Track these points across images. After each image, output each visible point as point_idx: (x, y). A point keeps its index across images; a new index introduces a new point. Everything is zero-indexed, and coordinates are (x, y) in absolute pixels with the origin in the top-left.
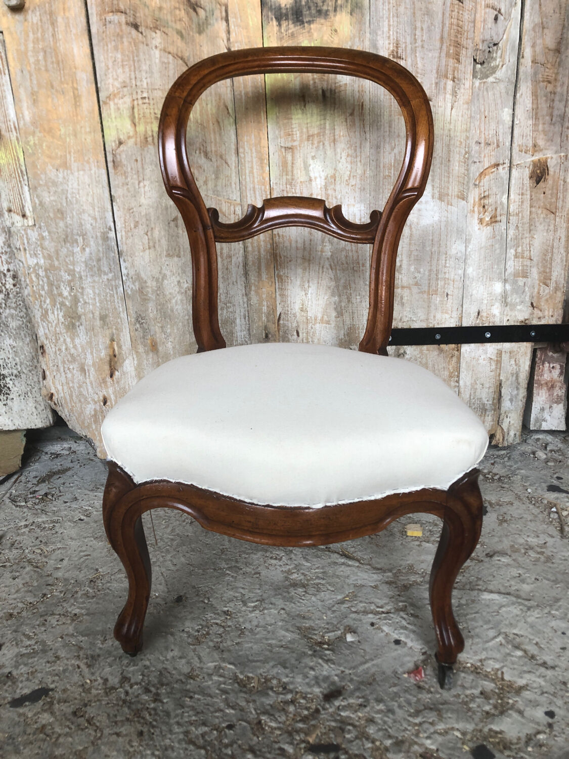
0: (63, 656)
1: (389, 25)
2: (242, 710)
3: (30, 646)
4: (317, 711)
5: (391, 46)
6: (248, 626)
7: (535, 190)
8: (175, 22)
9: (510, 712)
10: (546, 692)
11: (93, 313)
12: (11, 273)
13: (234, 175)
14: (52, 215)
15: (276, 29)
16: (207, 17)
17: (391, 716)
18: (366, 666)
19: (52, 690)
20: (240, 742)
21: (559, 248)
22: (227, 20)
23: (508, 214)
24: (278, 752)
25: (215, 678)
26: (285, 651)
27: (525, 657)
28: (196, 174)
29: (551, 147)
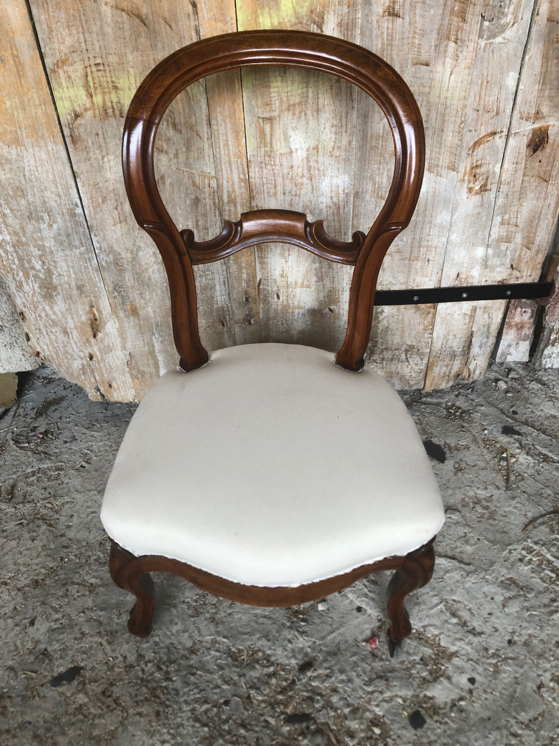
0: (87, 632)
2: (235, 684)
3: (57, 620)
4: (293, 682)
5: (387, 1)
7: (531, 159)
9: (442, 679)
10: (471, 660)
11: (69, 285)
13: (206, 146)
14: (11, 193)
17: (350, 685)
18: (333, 635)
19: (82, 668)
20: (234, 717)
21: (546, 214)
23: (500, 182)
24: (264, 724)
25: (213, 653)
26: (268, 622)
27: (458, 624)
28: (165, 147)
29: (555, 114)
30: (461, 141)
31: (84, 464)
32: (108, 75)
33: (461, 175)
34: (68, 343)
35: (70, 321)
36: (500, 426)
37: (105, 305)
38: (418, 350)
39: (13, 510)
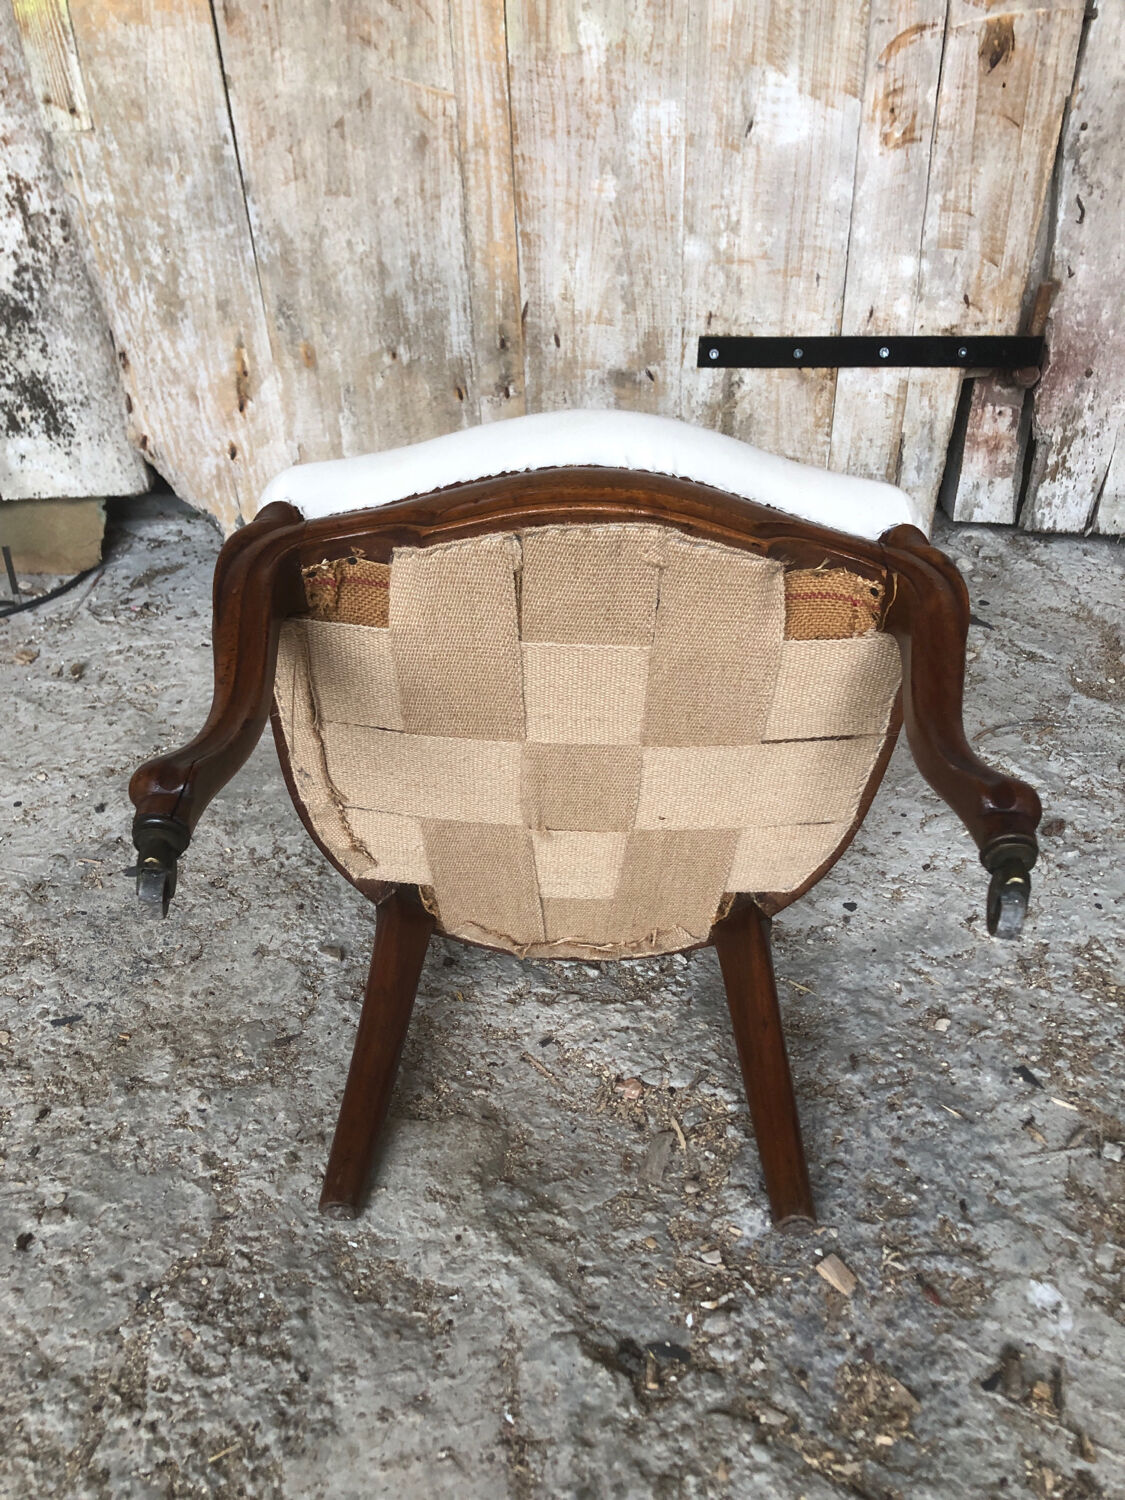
7: (987, 79)
11: (205, 298)
12: (58, 216)
13: (442, 39)
14: (121, 111)
21: (1022, 192)
23: (936, 124)
28: (375, 36)
30: (867, 37)
33: (868, 108)
34: (196, 419)
35: (202, 374)
37: (262, 342)
39: (80, 691)
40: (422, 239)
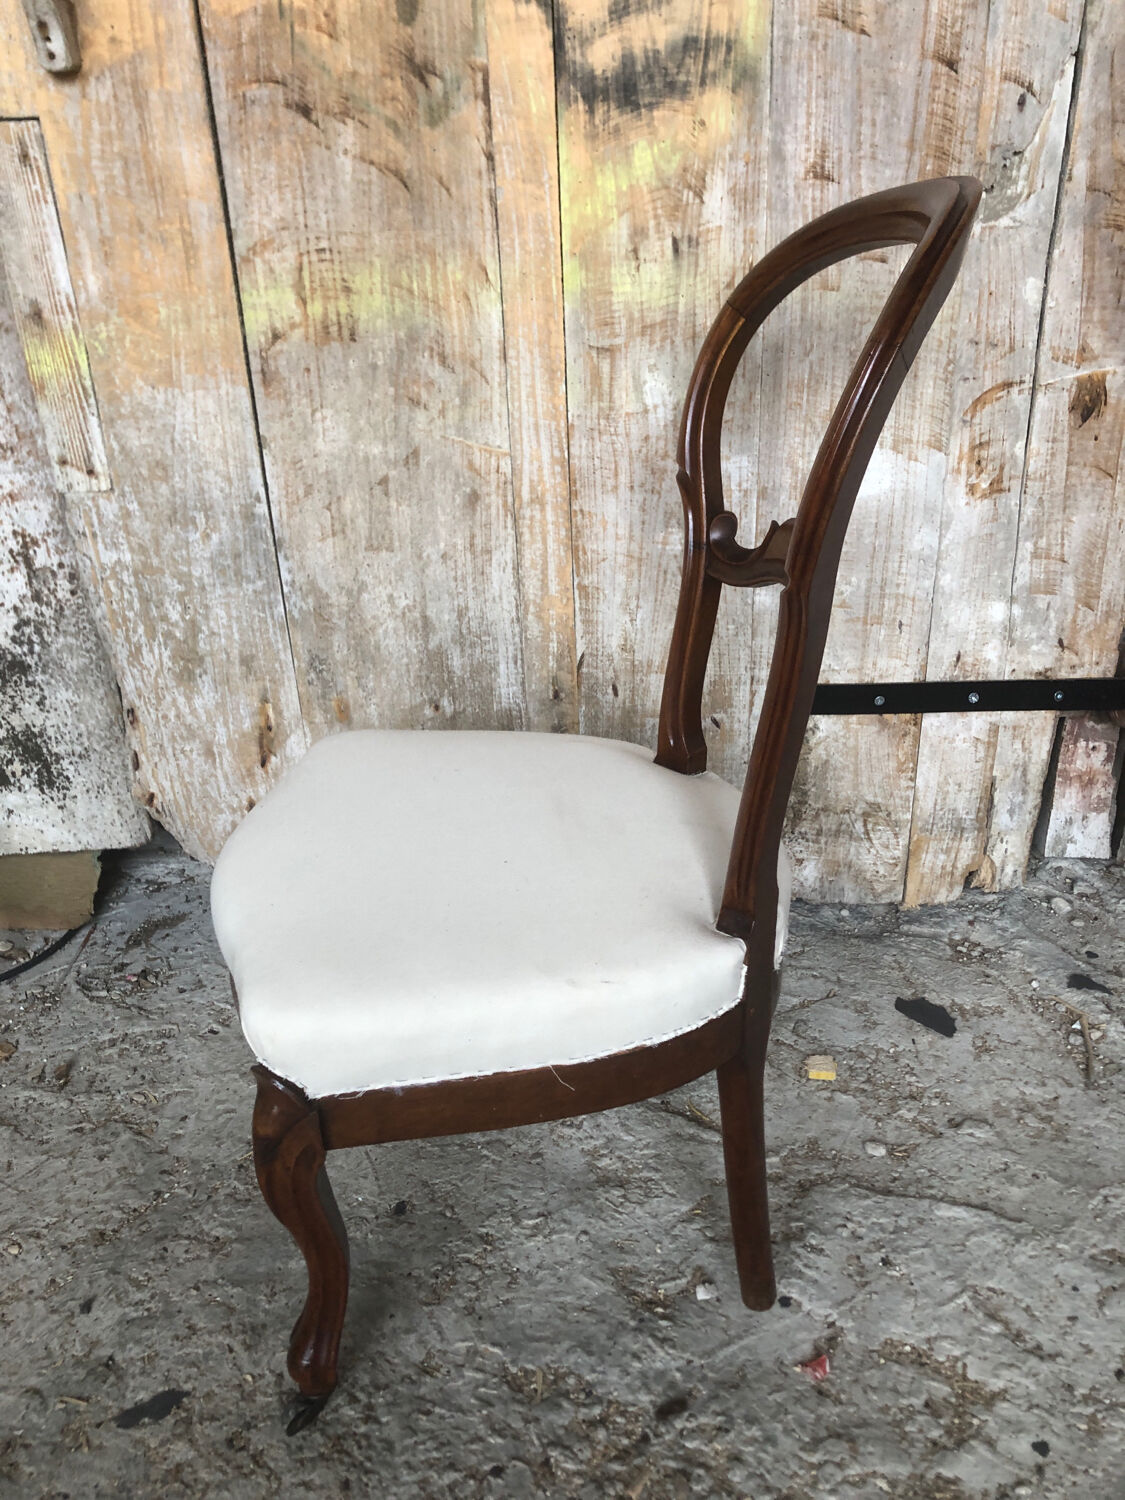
0: (201, 1325)
1: (809, 115)
2: (516, 1437)
3: (140, 1303)
4: (645, 1438)
5: (812, 154)
6: (524, 1266)
7: (1079, 433)
8: (384, 104)
9: (973, 1443)
10: (1037, 1406)
11: (227, 654)
12: (67, 570)
13: (497, 399)
14: (145, 472)
15: (583, 117)
16: (446, 93)
17: (770, 1449)
18: (733, 1348)
19: (187, 1394)
21: (1118, 540)
22: (487, 101)
23: (1025, 476)
25: (469, 1374)
26: (588, 1319)
27: (1006, 1336)
28: (424, 396)
29: (1115, 353)
30: (951, 395)
31: (216, 1027)
32: (337, 267)
33: (953, 461)
34: (212, 775)
35: (221, 730)
36: (1063, 974)
37: (290, 697)
38: (889, 815)
39: (65, 1104)
40: (470, 593)
